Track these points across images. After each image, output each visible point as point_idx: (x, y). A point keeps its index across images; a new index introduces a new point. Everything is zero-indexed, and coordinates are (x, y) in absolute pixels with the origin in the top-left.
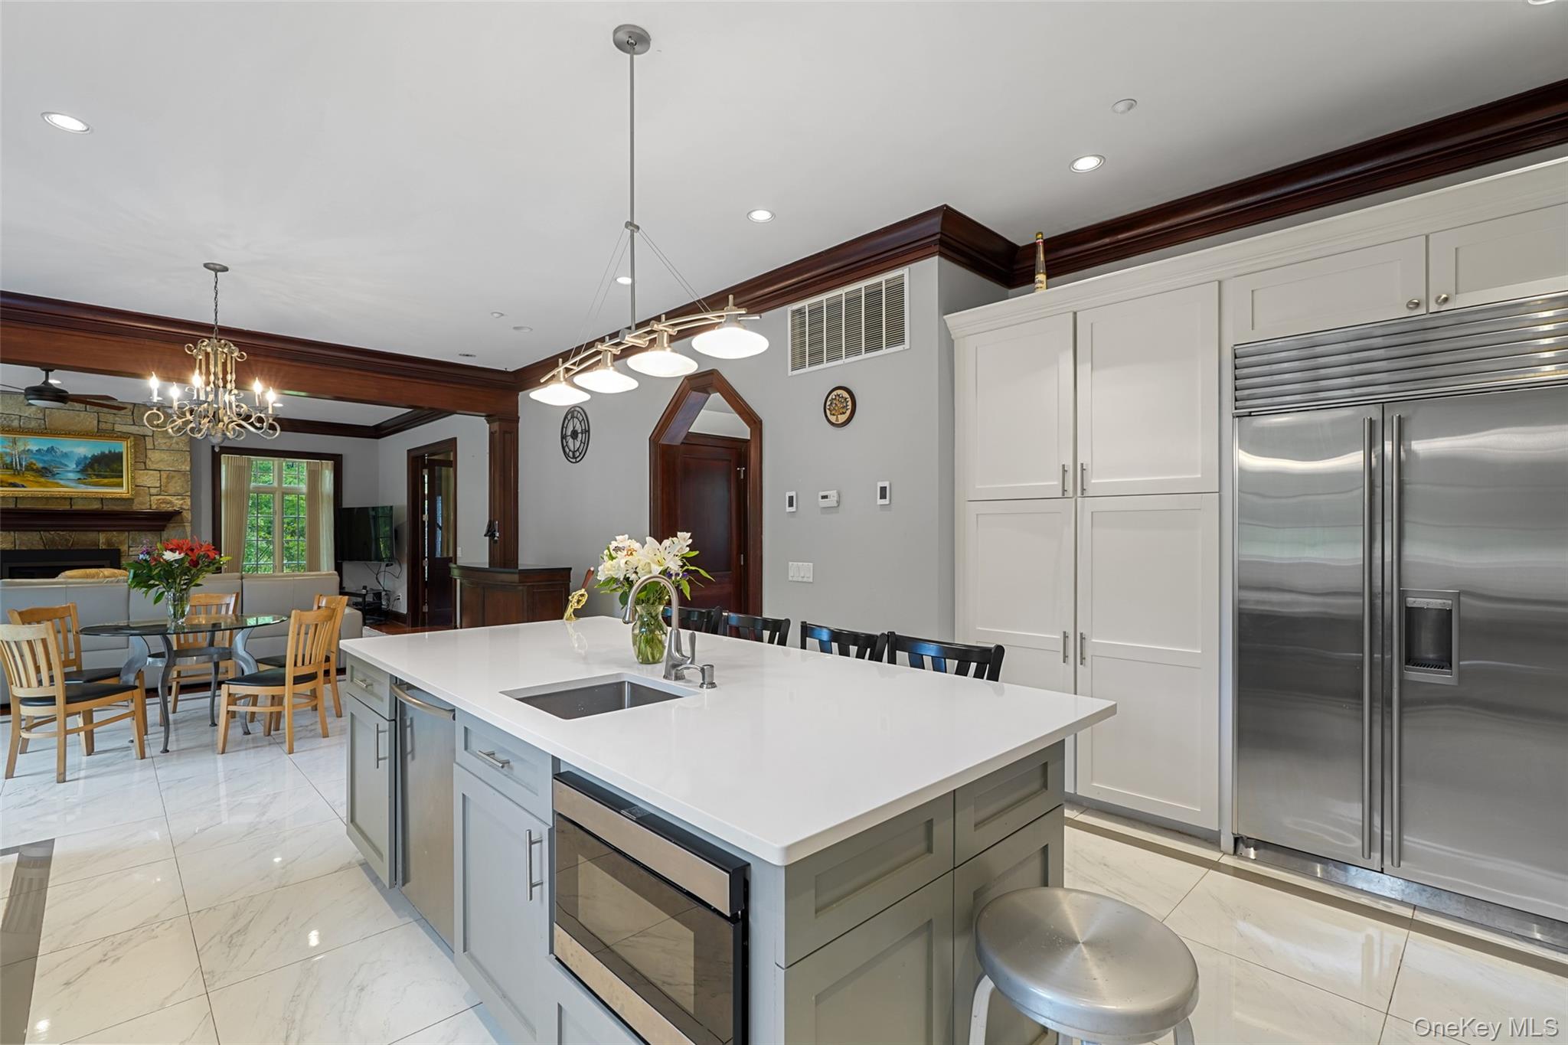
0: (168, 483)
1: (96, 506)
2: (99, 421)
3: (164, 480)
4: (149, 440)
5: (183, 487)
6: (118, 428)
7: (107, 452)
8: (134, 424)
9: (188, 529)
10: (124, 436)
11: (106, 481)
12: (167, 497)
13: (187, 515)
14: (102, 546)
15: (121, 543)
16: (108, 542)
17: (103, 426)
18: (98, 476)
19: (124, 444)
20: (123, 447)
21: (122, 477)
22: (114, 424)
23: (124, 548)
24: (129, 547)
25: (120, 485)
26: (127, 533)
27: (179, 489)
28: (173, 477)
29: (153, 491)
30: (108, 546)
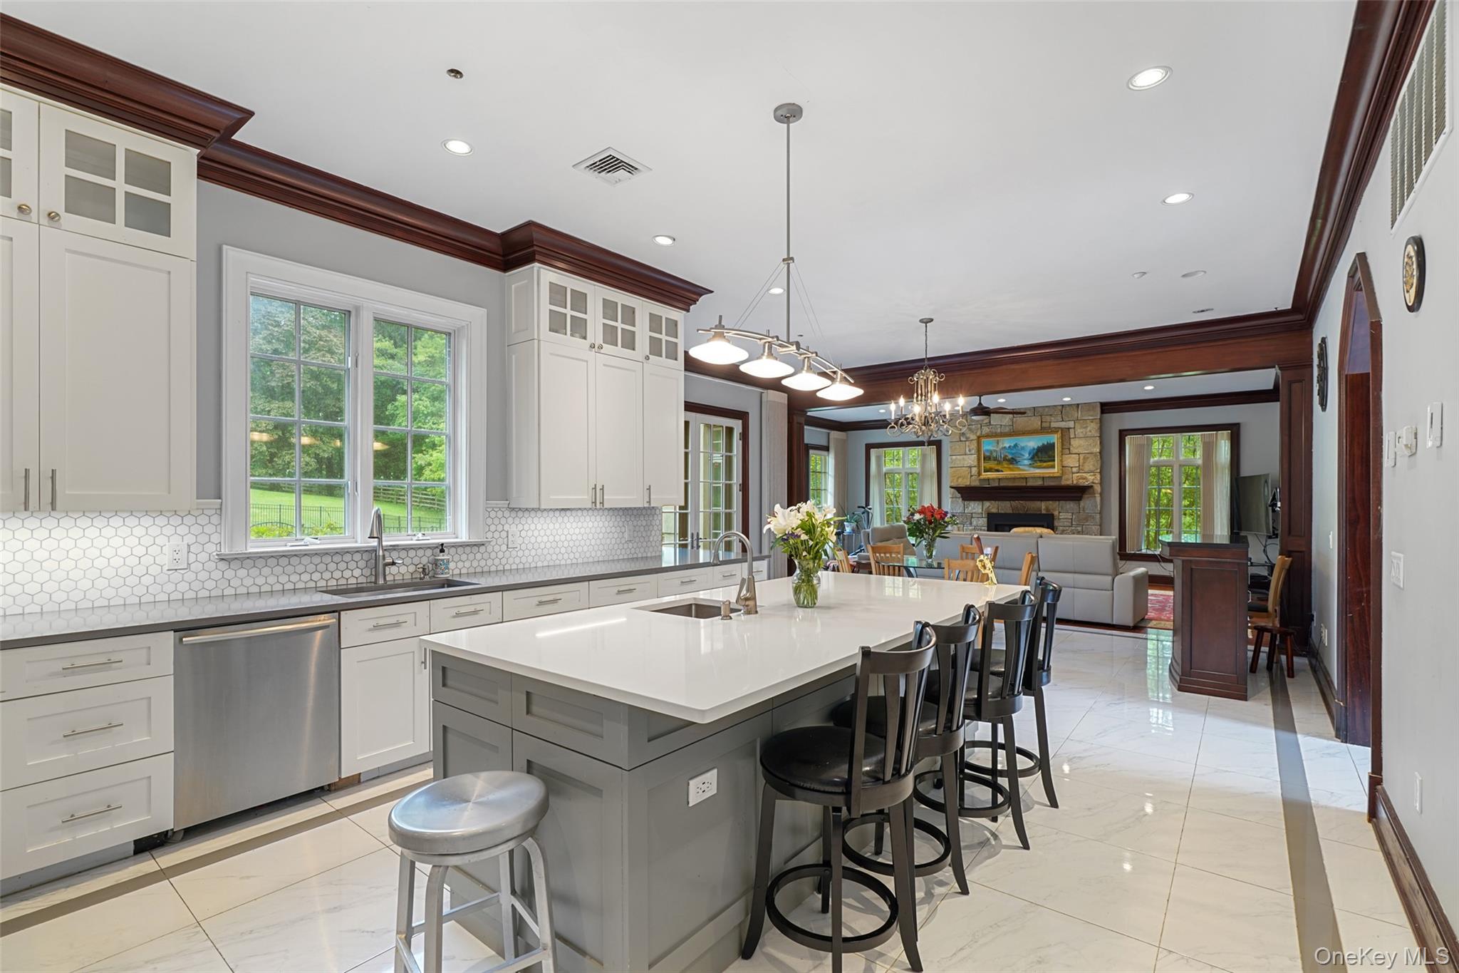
0: (1084, 463)
1: (1039, 483)
2: (1042, 422)
3: (1081, 461)
4: (1072, 431)
5: (1094, 465)
6: (1053, 425)
7: (1046, 443)
8: (1063, 421)
9: (1098, 499)
10: (1055, 431)
11: (1045, 464)
12: (1083, 474)
13: (1098, 488)
14: (1043, 512)
15: (1054, 510)
16: (1047, 509)
17: (1044, 425)
18: (1041, 461)
19: (1056, 436)
20: (1055, 439)
21: (1054, 460)
22: (1050, 422)
23: (1056, 513)
24: (1059, 512)
25: (1053, 467)
26: (1057, 502)
27: (1092, 468)
28: (1088, 458)
29: (1074, 470)
30: (1047, 511)
